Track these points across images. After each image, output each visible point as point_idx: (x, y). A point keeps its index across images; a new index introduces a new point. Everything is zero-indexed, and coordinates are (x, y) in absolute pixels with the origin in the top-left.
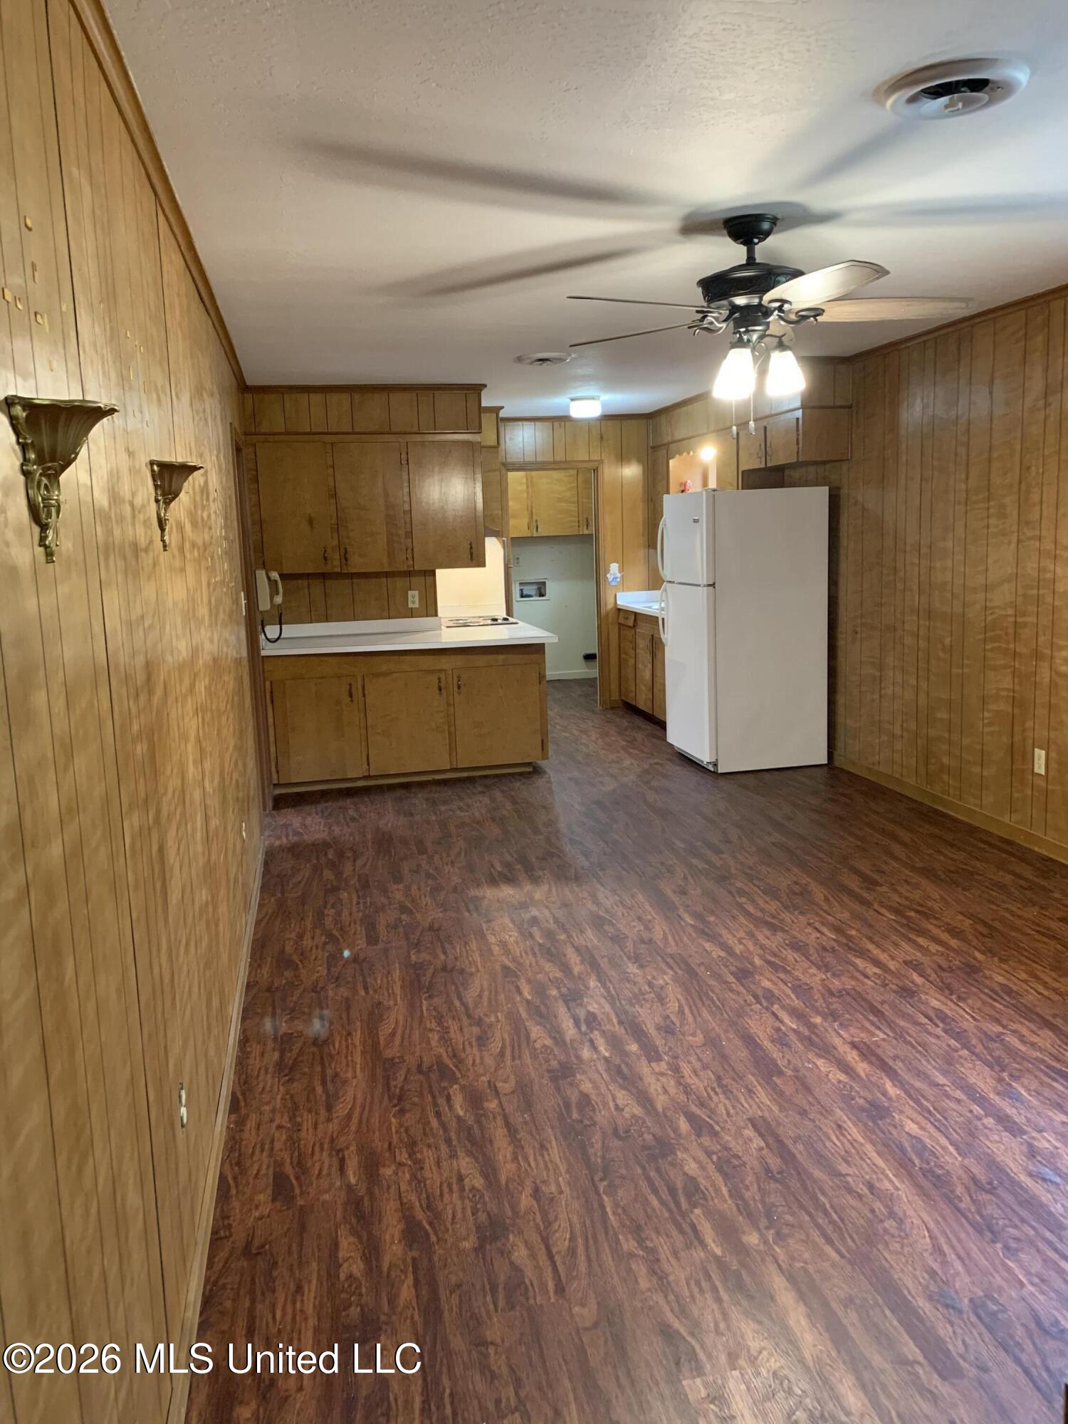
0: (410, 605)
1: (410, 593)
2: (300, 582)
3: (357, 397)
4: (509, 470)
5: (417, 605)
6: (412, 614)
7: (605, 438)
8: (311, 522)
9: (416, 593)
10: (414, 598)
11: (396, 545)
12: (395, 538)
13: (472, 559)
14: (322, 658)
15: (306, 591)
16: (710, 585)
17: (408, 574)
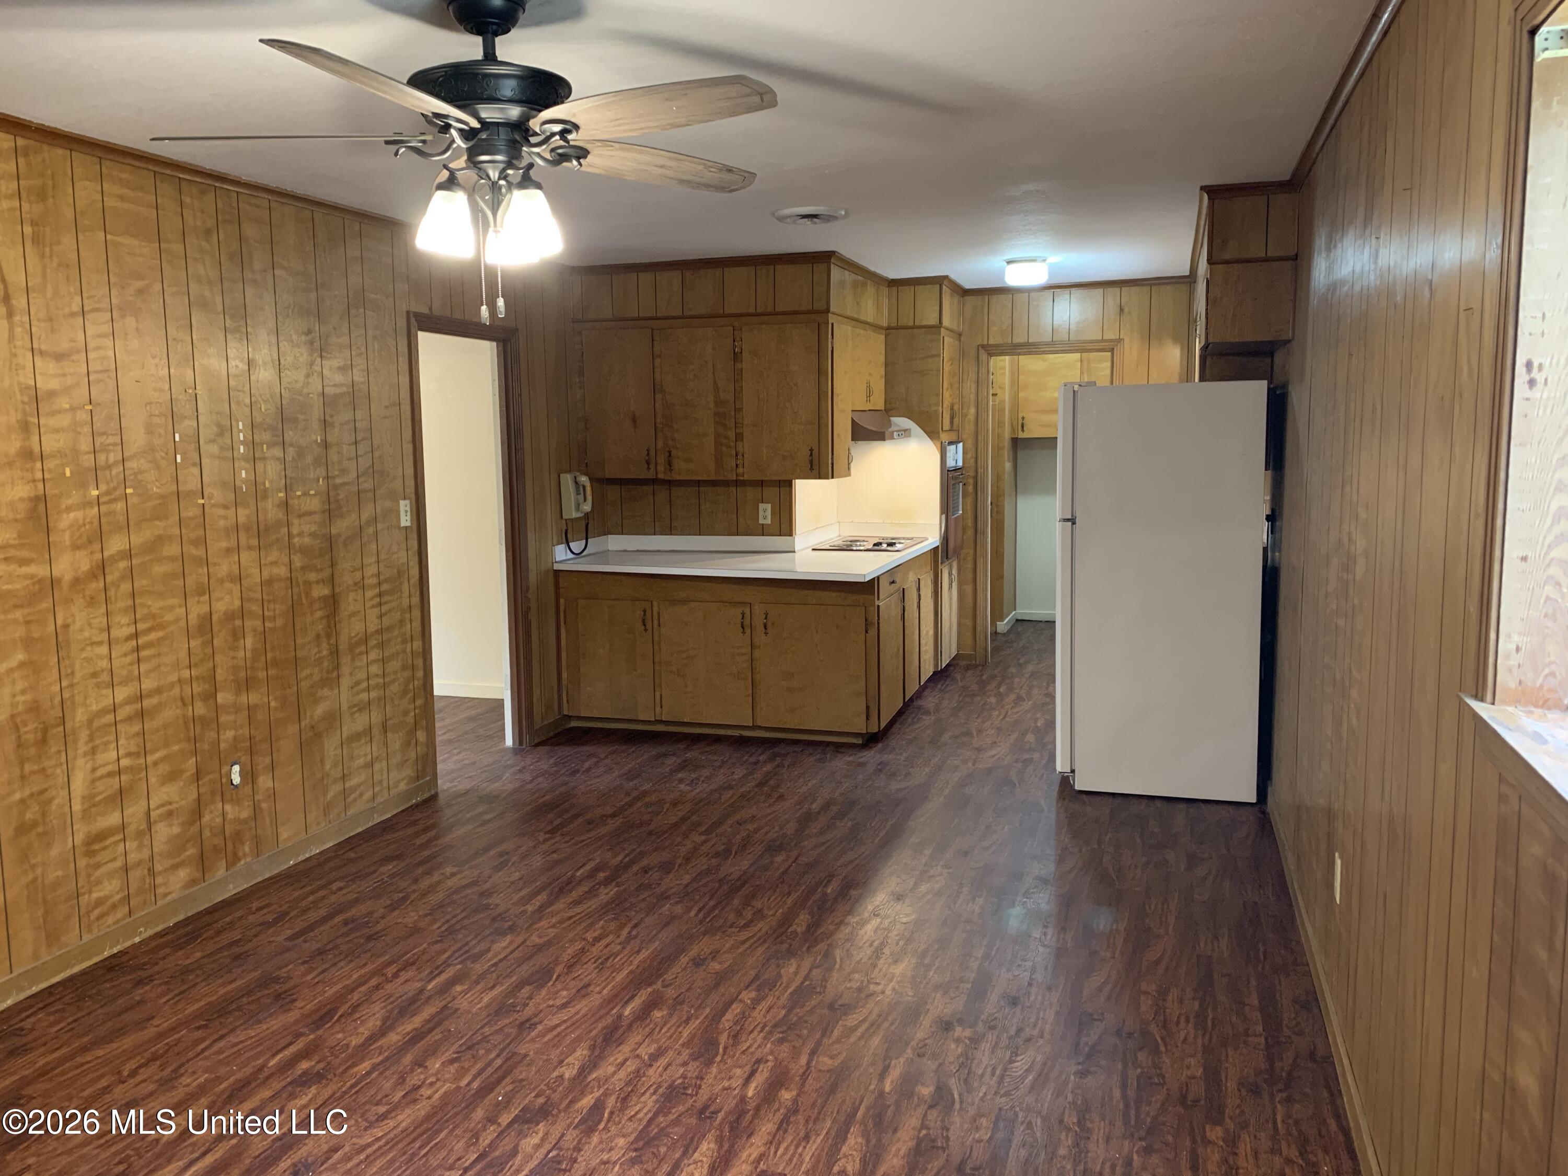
0: (761, 521)
1: (762, 506)
2: (644, 487)
3: (688, 274)
4: (990, 355)
5: (768, 521)
6: (763, 531)
7: (1126, 310)
8: (634, 420)
9: (769, 506)
10: (765, 514)
11: (724, 449)
12: (724, 441)
13: (811, 469)
14: (618, 578)
15: (651, 498)
16: (1068, 520)
17: (761, 484)
